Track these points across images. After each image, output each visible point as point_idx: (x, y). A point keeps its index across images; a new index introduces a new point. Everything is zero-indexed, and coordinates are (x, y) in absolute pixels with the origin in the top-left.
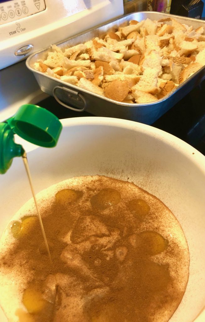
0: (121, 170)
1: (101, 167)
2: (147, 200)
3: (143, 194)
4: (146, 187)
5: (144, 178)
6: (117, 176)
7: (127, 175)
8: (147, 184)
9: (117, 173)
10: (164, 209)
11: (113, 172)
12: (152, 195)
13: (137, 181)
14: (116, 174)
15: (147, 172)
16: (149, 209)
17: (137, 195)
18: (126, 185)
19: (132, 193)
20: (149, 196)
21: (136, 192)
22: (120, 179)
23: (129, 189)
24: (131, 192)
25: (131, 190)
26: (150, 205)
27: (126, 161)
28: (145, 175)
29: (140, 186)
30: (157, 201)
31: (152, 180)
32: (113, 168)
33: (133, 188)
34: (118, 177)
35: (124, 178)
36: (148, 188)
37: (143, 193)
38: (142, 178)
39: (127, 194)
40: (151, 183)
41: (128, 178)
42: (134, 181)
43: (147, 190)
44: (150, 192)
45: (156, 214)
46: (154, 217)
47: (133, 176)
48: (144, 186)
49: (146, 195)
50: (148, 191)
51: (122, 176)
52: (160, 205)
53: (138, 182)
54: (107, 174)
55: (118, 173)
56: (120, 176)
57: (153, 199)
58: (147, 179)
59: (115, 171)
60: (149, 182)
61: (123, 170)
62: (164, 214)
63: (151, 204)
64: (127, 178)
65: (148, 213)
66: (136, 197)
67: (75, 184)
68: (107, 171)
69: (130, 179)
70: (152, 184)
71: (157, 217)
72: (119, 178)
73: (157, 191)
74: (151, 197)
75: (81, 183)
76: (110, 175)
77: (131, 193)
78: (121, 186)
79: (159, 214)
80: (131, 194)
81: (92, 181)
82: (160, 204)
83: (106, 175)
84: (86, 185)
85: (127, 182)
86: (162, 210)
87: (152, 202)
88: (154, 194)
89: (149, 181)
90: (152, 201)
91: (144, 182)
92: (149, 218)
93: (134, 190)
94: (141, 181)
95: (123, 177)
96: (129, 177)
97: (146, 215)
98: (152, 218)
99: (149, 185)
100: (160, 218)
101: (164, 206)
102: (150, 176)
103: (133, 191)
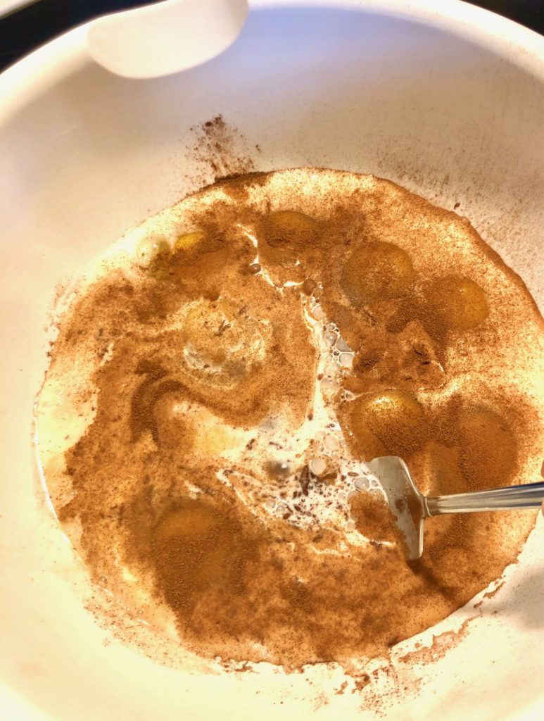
0: (444, 177)
1: (387, 154)
2: (489, 281)
3: (483, 262)
4: (500, 243)
5: (503, 216)
6: (427, 191)
7: (456, 195)
8: (508, 236)
9: (428, 180)
10: (530, 320)
11: (417, 175)
12: (509, 272)
13: (481, 220)
14: (424, 183)
15: (517, 201)
16: (486, 312)
17: (464, 262)
18: (441, 226)
19: (451, 254)
20: (499, 271)
21: (465, 252)
22: (432, 202)
23: (448, 239)
24: (449, 249)
25: (451, 245)
26: (491, 301)
27: (464, 151)
28: (508, 208)
29: (484, 236)
30: (518, 291)
31: (524, 227)
32: (420, 163)
33: (461, 236)
34: (428, 193)
35: (446, 202)
36: (505, 248)
37: (485, 257)
38: (498, 214)
39: (436, 256)
40: (518, 237)
41: (457, 205)
42: (473, 216)
43: (502, 253)
44: (508, 261)
45: (500, 331)
46: (487, 339)
47: (474, 203)
48: (495, 239)
49: (489, 266)
50: (503, 256)
51: (441, 193)
52: (521, 306)
53: (483, 223)
54: (400, 177)
55: (431, 183)
56: (435, 193)
57: (506, 282)
58: (512, 223)
59: (425, 176)
60: (513, 232)
61: (447, 178)
62: (521, 335)
63: (495, 296)
64: (454, 204)
65: (477, 325)
66: (460, 267)
67: (308, 191)
68: (401, 169)
69: (461, 207)
70: (519, 241)
71: (496, 340)
72: (431, 199)
73: (529, 265)
74: (503, 276)
75: (323, 192)
76: (408, 184)
77: (447, 253)
78: (427, 226)
79: (510, 331)
80: (446, 257)
81: (357, 191)
82: (521, 303)
83: (395, 180)
84: (336, 201)
85: (452, 215)
86: (521, 322)
87: (500, 293)
88: (515, 270)
89: (516, 228)
90: (502, 289)
91: (499, 227)
92: (473, 340)
93: (459, 244)
94: (492, 222)
95: (443, 198)
96: (460, 200)
97: (469, 328)
98: (481, 340)
99: (511, 241)
100: (504, 344)
101: (531, 310)
102: (524, 216)
103: (455, 248)
